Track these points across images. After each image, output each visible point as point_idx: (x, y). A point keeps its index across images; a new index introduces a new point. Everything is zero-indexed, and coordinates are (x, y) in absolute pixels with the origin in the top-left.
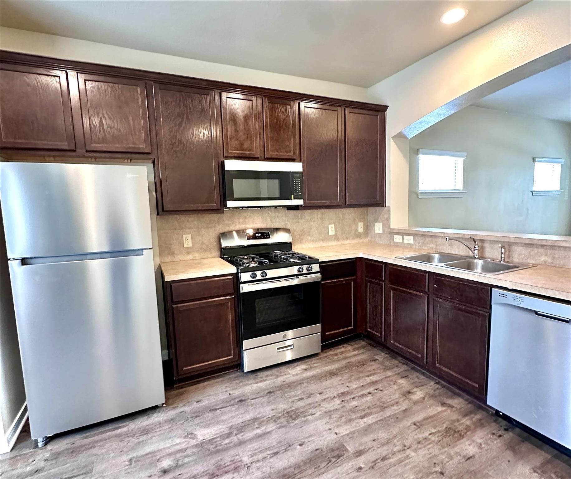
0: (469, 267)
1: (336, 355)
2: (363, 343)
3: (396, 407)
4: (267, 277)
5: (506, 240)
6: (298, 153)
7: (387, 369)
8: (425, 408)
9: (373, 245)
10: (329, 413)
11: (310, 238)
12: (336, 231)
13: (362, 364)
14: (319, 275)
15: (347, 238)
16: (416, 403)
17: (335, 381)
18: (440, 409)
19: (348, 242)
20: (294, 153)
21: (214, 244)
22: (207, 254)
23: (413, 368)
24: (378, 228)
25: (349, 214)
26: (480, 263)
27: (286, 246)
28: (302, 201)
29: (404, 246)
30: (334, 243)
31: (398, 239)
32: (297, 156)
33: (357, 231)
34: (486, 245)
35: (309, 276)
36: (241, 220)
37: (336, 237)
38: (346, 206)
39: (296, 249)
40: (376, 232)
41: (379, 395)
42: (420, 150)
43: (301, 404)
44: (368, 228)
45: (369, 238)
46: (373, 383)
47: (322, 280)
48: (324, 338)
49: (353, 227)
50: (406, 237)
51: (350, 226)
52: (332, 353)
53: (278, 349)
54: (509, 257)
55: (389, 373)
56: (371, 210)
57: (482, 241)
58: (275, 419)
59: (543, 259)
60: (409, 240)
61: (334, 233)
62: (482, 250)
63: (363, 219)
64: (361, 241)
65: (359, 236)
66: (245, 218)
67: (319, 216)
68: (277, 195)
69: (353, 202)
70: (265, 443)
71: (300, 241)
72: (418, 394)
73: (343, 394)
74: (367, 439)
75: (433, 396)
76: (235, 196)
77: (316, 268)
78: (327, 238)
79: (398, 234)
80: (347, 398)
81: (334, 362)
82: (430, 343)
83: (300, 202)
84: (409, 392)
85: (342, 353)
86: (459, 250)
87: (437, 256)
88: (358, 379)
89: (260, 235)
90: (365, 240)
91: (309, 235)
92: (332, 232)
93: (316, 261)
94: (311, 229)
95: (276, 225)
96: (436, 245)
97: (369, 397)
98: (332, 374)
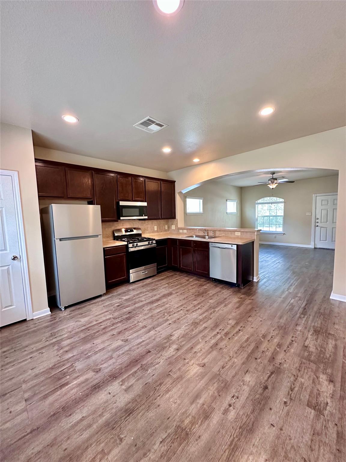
0: (204, 238)
1: (162, 275)
2: (171, 271)
3: (185, 283)
4: (138, 245)
5: (214, 230)
6: (144, 198)
7: (180, 276)
8: (194, 282)
9: (171, 233)
10: (165, 287)
11: (147, 232)
12: (157, 229)
13: (172, 276)
14: (155, 244)
15: (161, 232)
16: (191, 282)
17: (164, 281)
18: (198, 282)
19: (162, 233)
20: (143, 198)
21: (111, 234)
22: (108, 239)
23: (189, 275)
24: (173, 227)
25: (162, 222)
26: (207, 237)
27: (140, 235)
28: (147, 217)
29: (183, 234)
30: (157, 234)
31: (181, 231)
32: (144, 200)
33: (165, 229)
34: (209, 232)
35: (152, 245)
36: (121, 225)
37: (157, 231)
38: (162, 219)
39: (143, 236)
40: (172, 229)
41: (179, 282)
42: (187, 197)
43: (155, 287)
44: (169, 227)
45: (170, 231)
46: (177, 280)
47: (157, 246)
48: (158, 269)
49: (164, 227)
50: (184, 230)
51: (162, 227)
52: (160, 274)
53: (142, 273)
54: (215, 235)
55: (182, 277)
56: (170, 220)
57: (208, 230)
58: (148, 291)
59: (223, 234)
60: (185, 231)
61: (156, 230)
62: (208, 233)
63: (167, 224)
64: (166, 233)
65: (165, 231)
66: (123, 223)
67: (151, 223)
68: (138, 215)
69: (165, 217)
70: (147, 296)
71: (144, 232)
72: (191, 280)
73: (168, 283)
74: (179, 290)
75: (196, 280)
76: (123, 215)
77: (154, 242)
78: (154, 232)
79: (181, 229)
80: (170, 284)
81: (162, 277)
82: (194, 264)
83: (146, 217)
84: (188, 280)
85: (164, 274)
86: (201, 234)
87: (195, 236)
88: (172, 279)
89: (129, 230)
90: (168, 232)
91: (147, 231)
92: (156, 229)
93: (154, 239)
94: (148, 228)
95: (135, 227)
96: (194, 233)
97: (177, 283)
98: (162, 279)
